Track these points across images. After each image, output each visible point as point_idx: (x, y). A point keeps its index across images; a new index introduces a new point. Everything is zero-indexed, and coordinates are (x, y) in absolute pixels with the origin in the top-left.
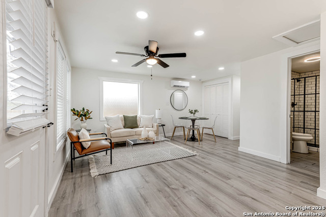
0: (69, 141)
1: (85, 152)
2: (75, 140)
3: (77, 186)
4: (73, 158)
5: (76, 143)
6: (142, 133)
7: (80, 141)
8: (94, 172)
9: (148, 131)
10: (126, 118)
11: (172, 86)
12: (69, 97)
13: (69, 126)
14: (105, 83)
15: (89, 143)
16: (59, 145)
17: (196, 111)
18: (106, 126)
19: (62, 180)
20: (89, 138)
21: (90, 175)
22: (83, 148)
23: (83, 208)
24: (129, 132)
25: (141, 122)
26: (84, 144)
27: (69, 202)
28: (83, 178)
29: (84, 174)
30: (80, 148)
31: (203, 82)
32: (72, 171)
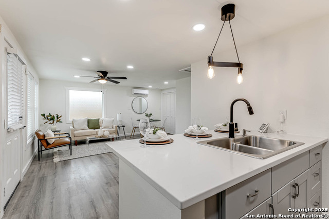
0: (37, 139)
1: (49, 146)
2: (42, 138)
3: (42, 167)
4: (40, 151)
5: (42, 140)
6: (99, 133)
7: (46, 138)
8: (56, 159)
9: (104, 131)
10: (89, 121)
11: (133, 93)
12: (36, 105)
13: (37, 128)
14: (71, 92)
15: (54, 140)
16: (29, 141)
17: (151, 115)
18: (71, 127)
19: (31, 165)
20: (53, 136)
21: (53, 161)
22: (48, 144)
23: (46, 175)
24: (91, 132)
25: (103, 125)
26: (49, 141)
27: (36, 174)
28: (48, 164)
29: (48, 161)
30: (45, 144)
31: (161, 90)
32: (39, 160)
